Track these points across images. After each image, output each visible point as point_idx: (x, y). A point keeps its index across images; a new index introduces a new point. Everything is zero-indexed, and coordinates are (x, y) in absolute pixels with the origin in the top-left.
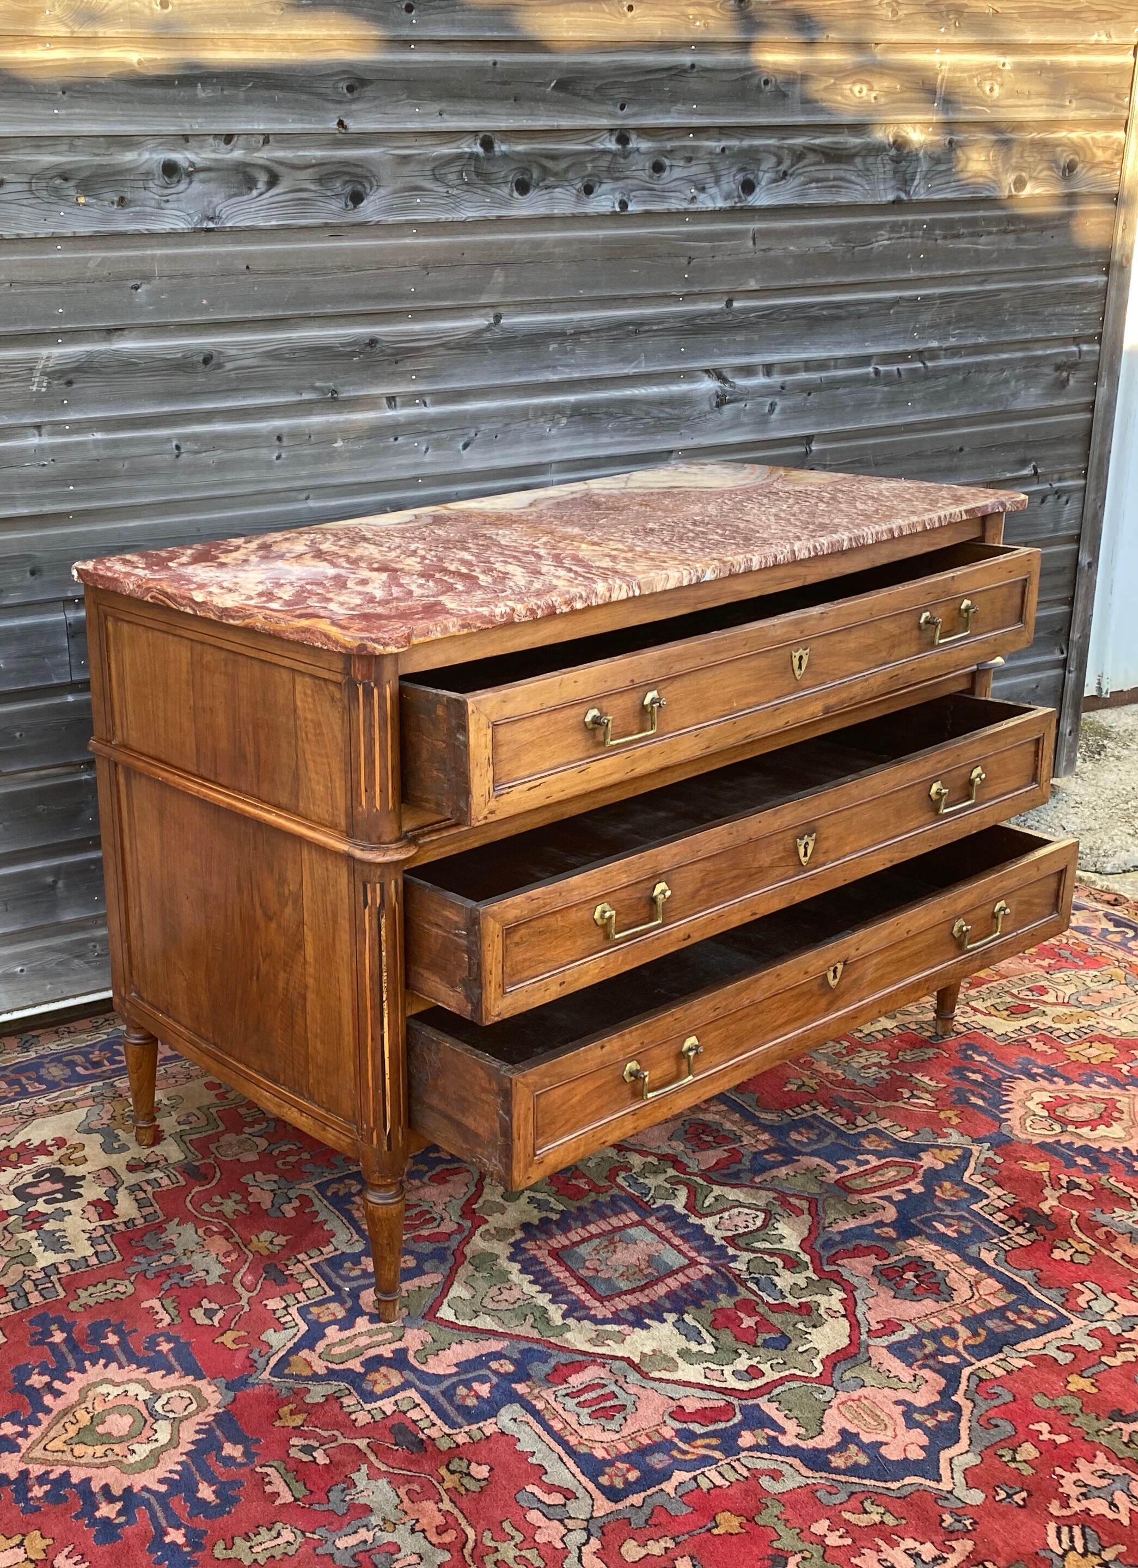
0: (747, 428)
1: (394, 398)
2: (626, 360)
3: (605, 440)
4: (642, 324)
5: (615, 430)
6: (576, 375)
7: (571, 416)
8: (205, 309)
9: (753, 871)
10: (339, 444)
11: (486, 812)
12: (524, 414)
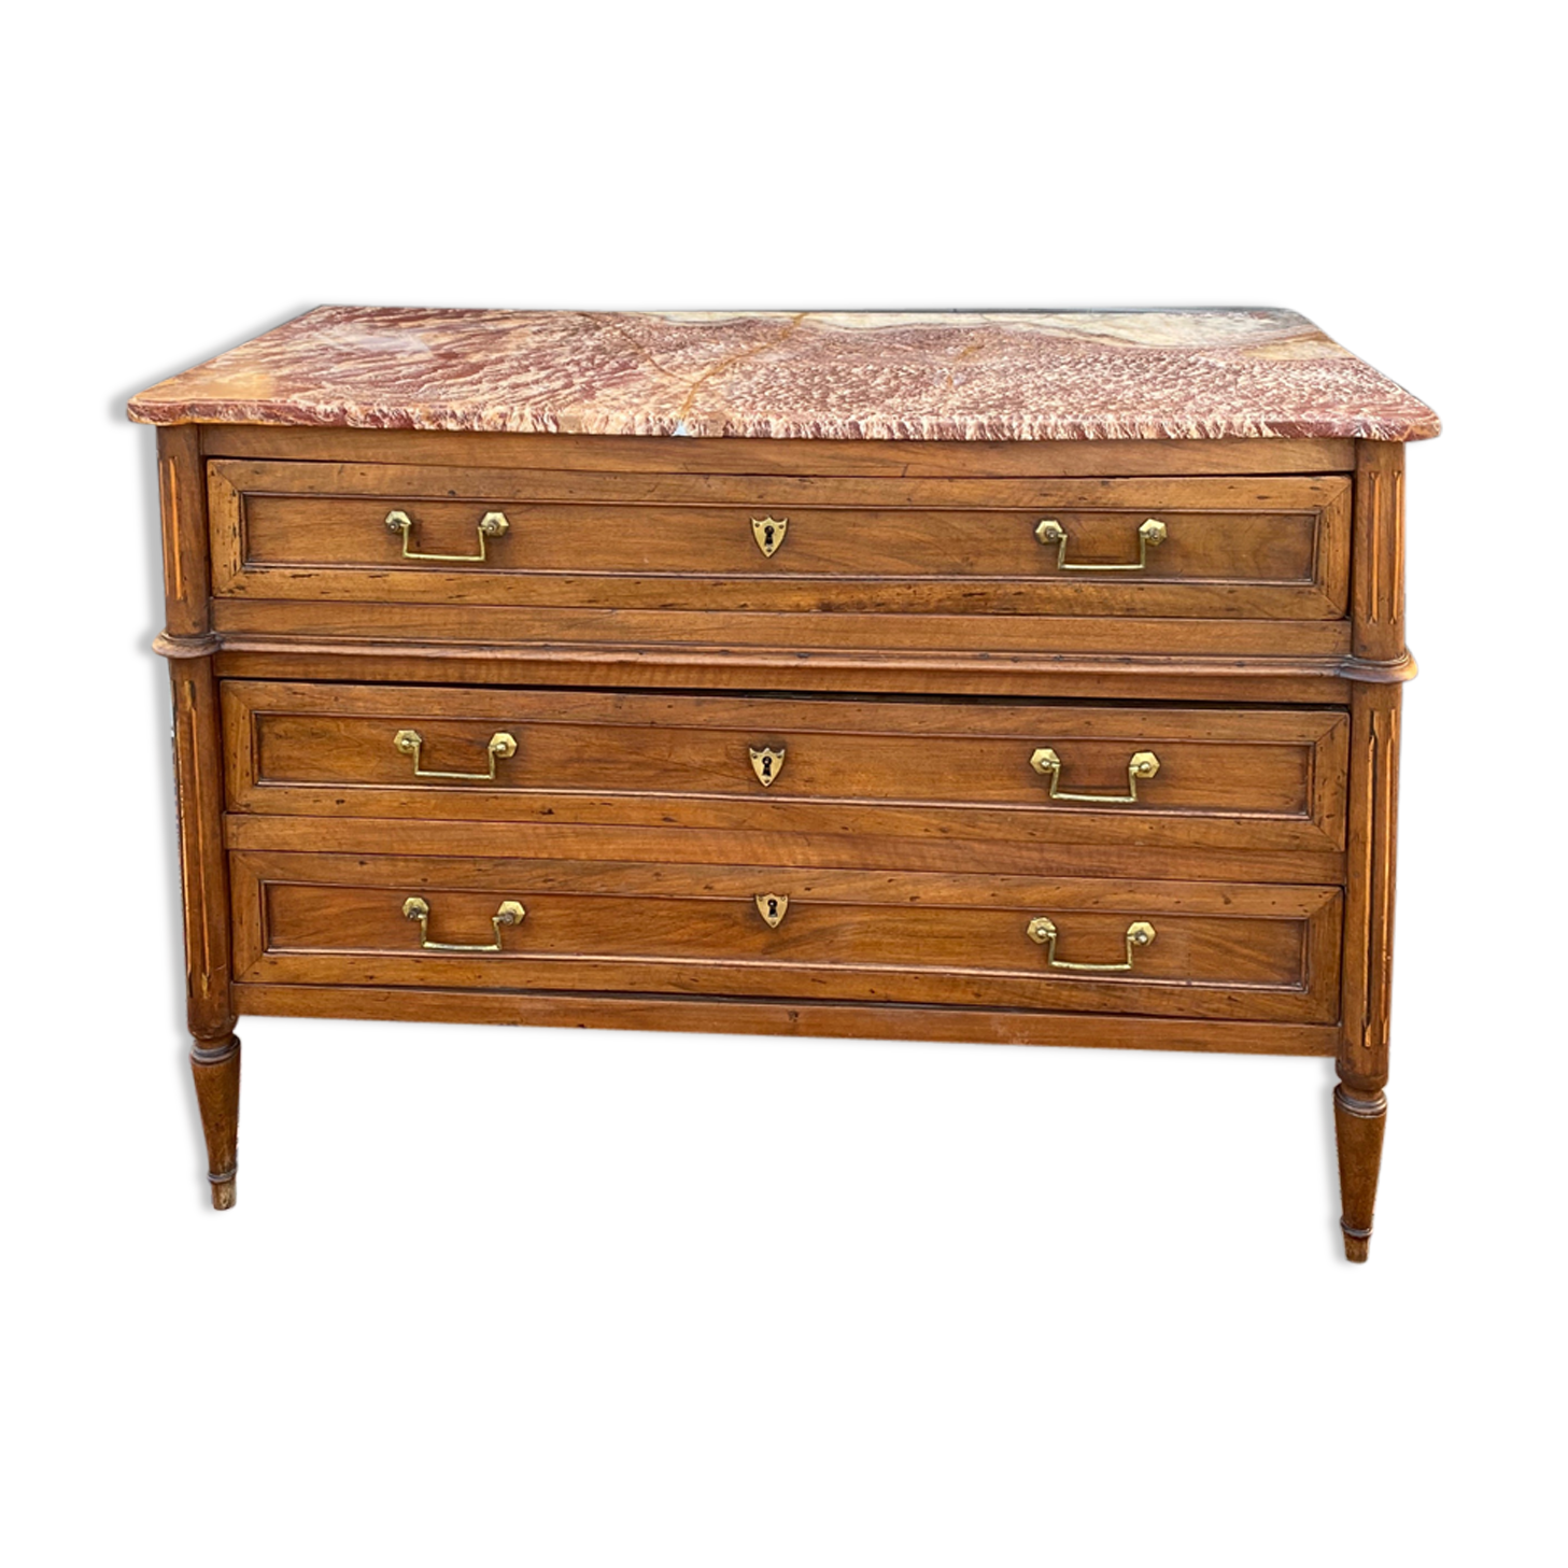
9: (672, 767)
11: (231, 584)
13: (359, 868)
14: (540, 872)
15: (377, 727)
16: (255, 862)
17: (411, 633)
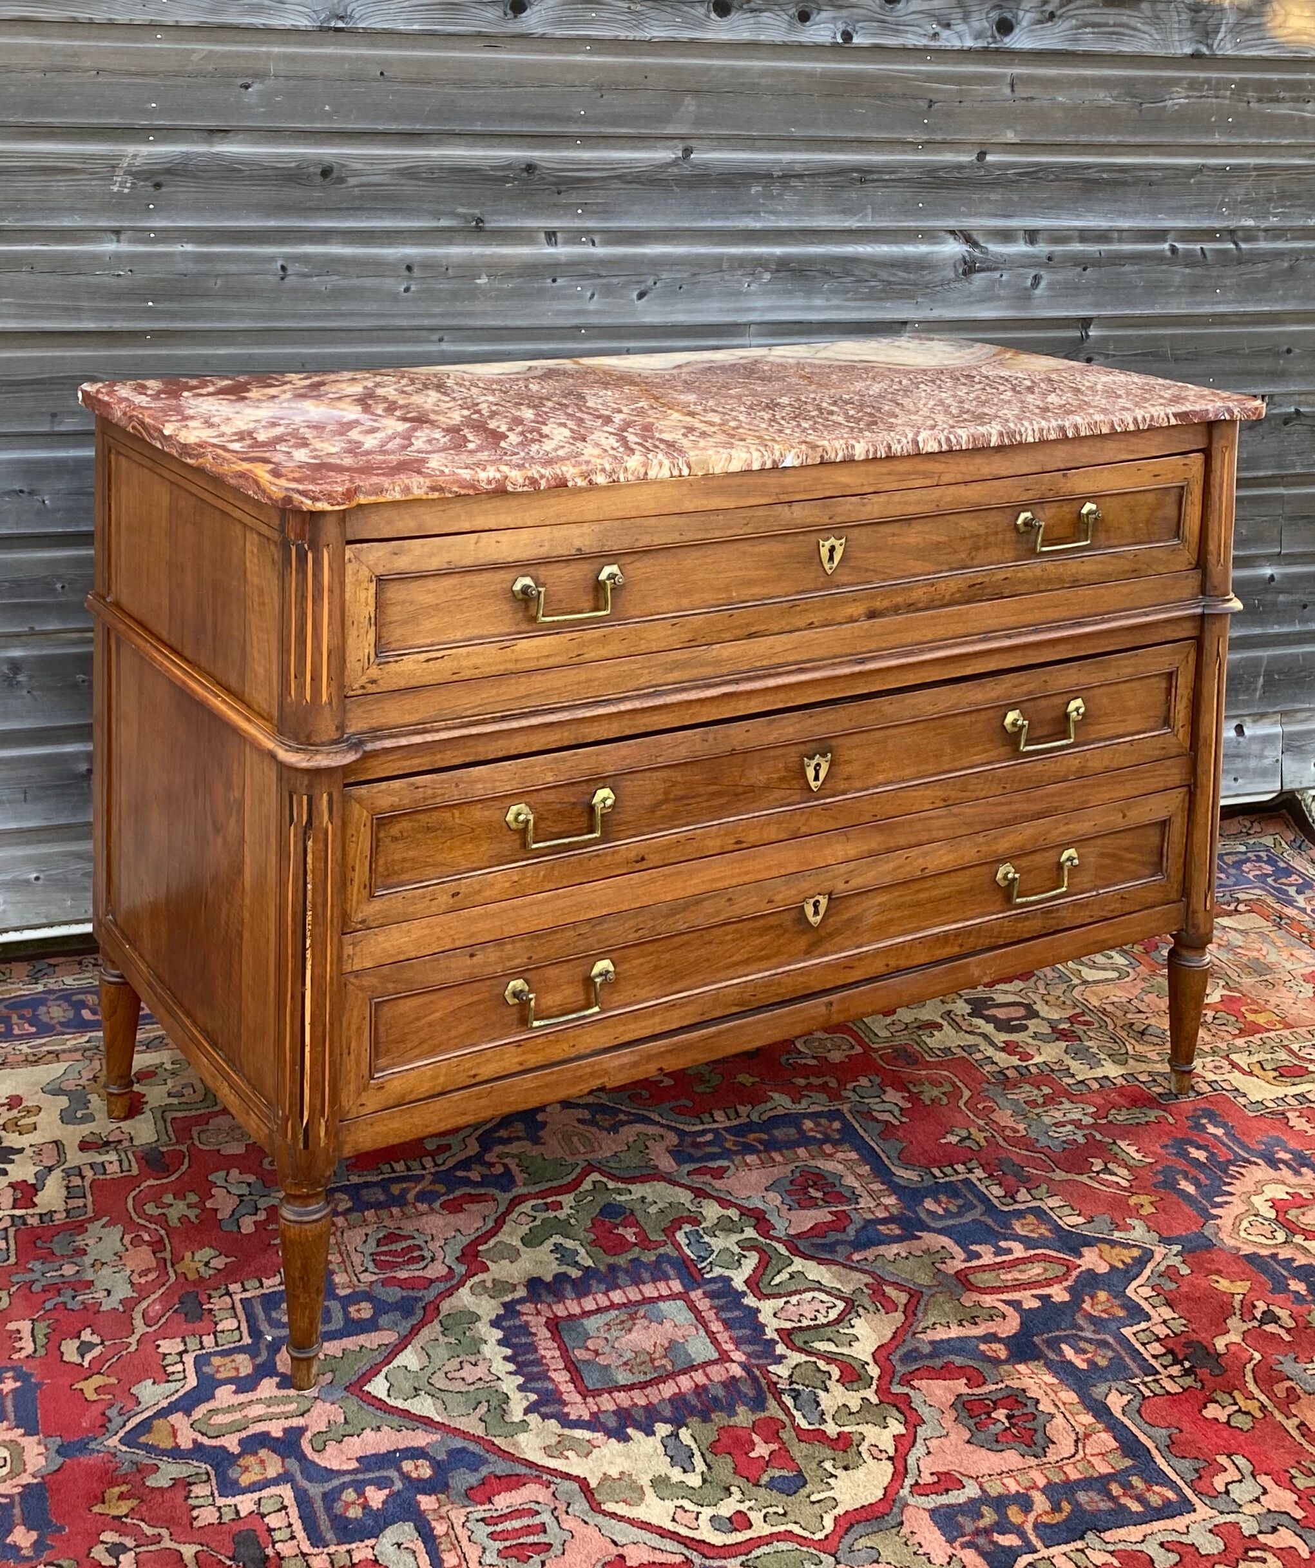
0: (1004, 303)
1: (554, 233)
2: (847, 212)
3: (819, 302)
4: (871, 172)
5: (833, 292)
6: (784, 224)
7: (777, 271)
8: (328, 116)
10: (483, 280)
12: (717, 264)
13: (468, 962)
14: (632, 923)
15: (488, 808)
16: (367, 981)
17: (535, 702)
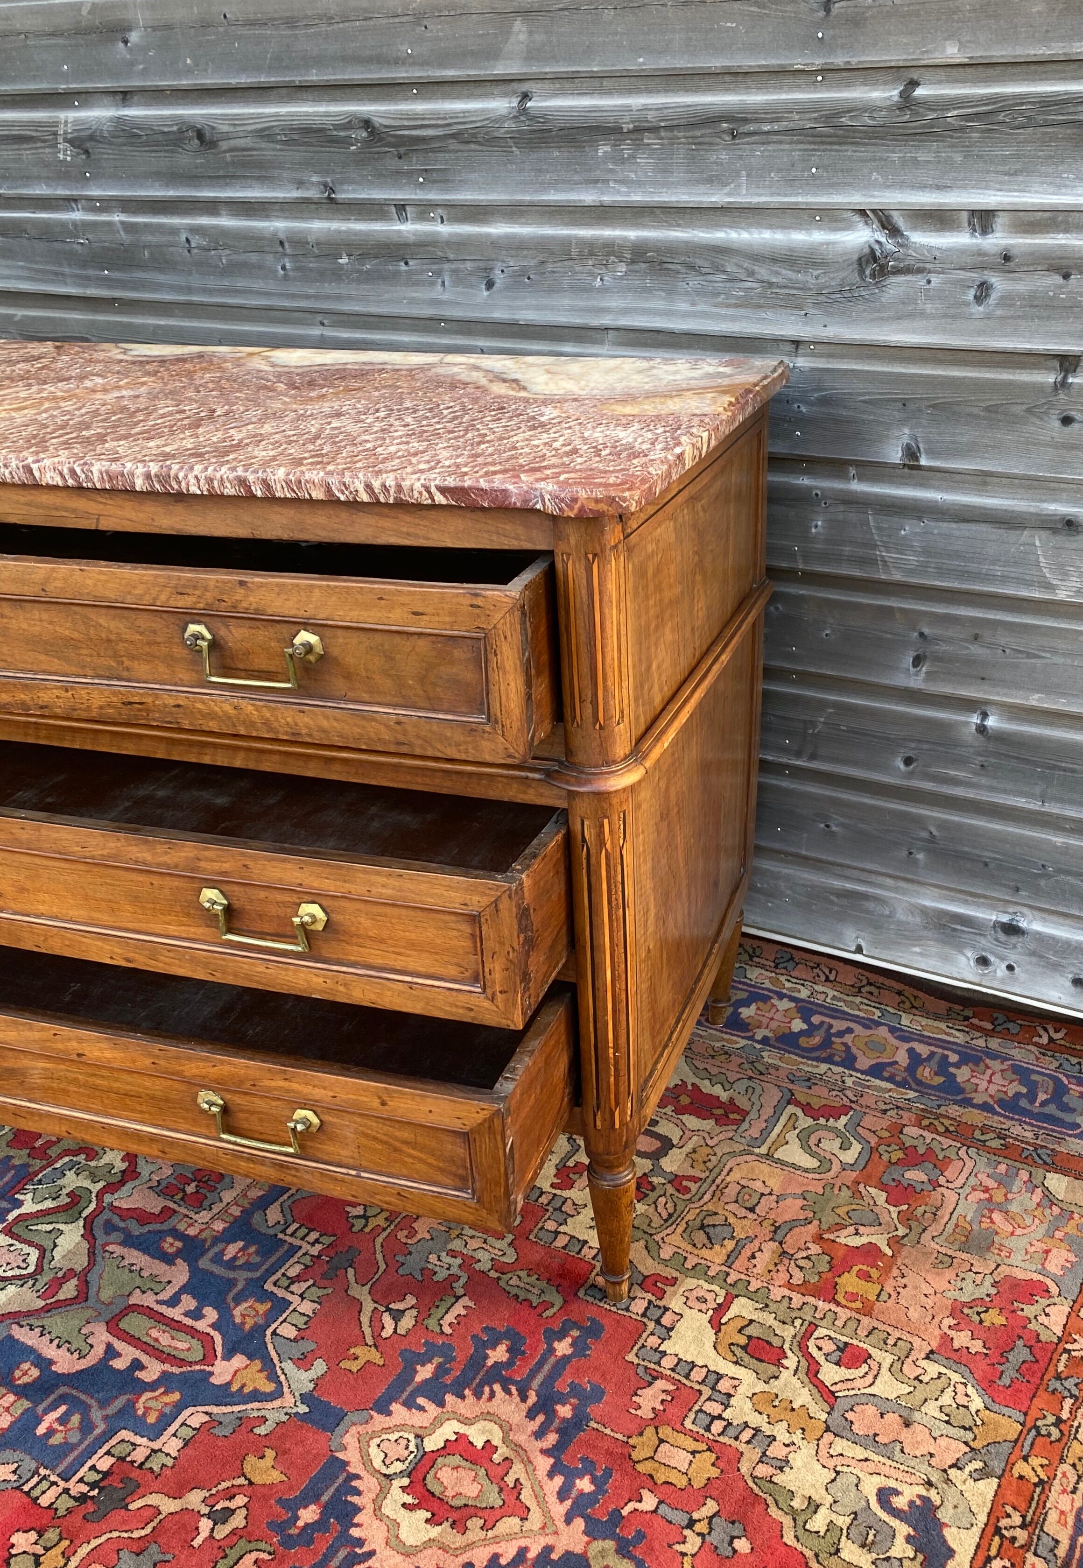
1: (404, 206)
2: (713, 180)
3: (683, 306)
4: (745, 120)
5: (699, 293)
6: (637, 198)
7: (633, 262)
8: (191, 71)
10: (344, 261)
12: (565, 249)
